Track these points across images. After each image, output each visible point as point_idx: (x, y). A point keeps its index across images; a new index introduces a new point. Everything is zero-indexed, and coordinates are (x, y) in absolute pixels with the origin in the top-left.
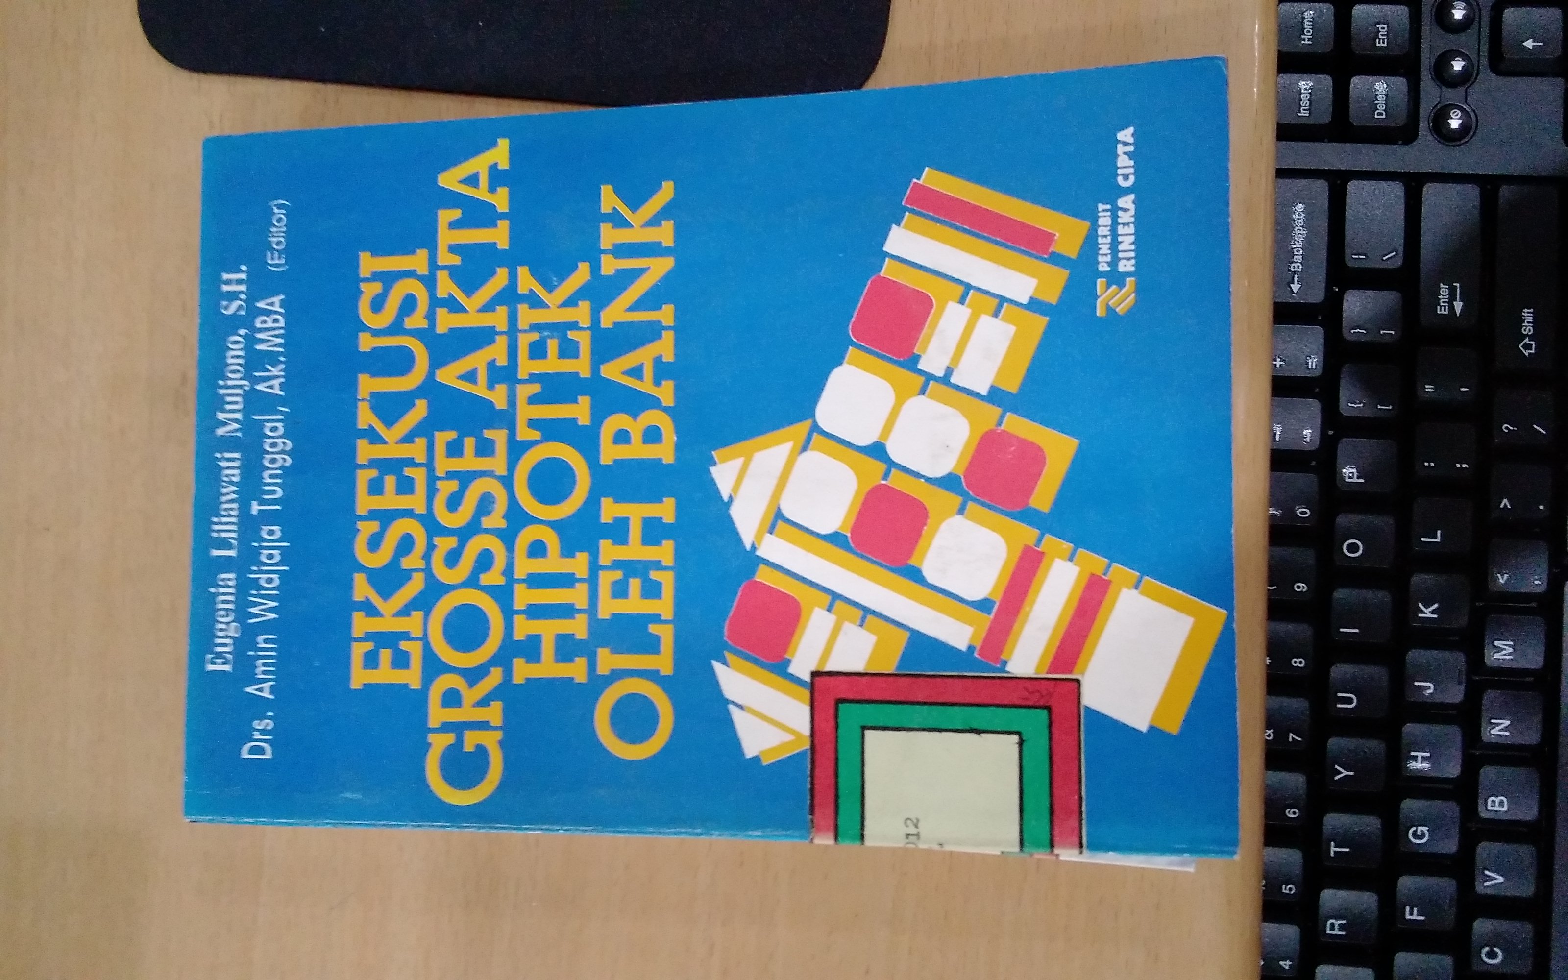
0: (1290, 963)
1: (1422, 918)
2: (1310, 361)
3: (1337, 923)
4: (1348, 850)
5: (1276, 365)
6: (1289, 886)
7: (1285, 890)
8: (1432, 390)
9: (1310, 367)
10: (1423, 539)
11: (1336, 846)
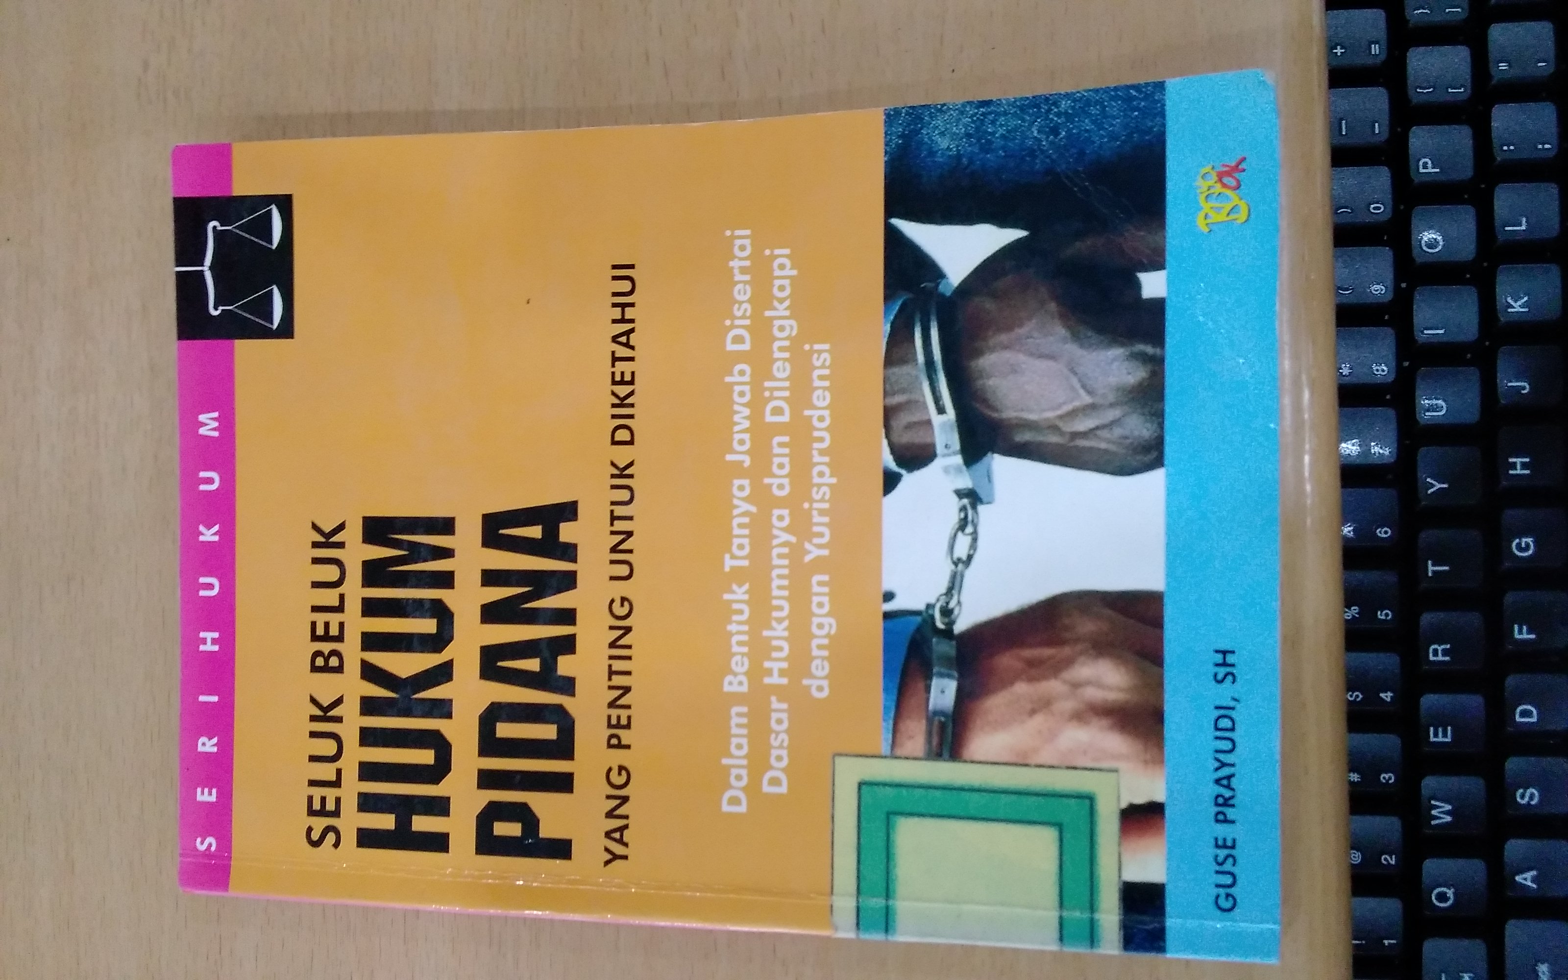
0: (1392, 695)
1: (1533, 636)
2: (1373, 46)
3: (1440, 648)
4: (1446, 568)
5: (1336, 53)
6: (1384, 612)
7: (1381, 616)
8: (1506, 68)
9: (1373, 53)
10: (1507, 228)
11: (1433, 565)
